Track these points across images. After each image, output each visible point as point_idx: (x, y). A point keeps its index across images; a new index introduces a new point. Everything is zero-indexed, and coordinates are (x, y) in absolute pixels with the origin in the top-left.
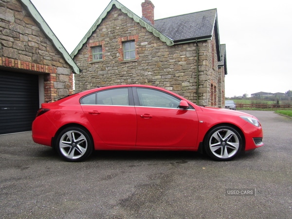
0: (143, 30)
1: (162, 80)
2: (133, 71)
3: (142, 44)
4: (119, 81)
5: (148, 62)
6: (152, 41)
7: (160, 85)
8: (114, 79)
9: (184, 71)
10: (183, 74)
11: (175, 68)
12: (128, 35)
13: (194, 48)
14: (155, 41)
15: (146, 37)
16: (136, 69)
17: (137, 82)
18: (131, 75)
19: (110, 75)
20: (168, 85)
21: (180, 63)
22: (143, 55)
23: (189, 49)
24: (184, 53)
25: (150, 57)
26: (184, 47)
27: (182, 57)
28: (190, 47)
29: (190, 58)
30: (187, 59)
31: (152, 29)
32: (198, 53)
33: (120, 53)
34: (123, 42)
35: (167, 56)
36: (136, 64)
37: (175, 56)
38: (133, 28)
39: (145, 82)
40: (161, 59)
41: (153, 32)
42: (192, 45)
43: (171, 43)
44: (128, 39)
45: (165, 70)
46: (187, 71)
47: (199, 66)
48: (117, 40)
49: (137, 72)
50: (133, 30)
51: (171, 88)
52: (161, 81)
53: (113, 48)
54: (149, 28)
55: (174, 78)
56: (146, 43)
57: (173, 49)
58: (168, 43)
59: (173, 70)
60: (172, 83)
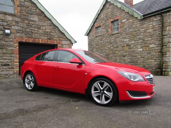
0: (123, 12)
1: (136, 44)
2: (118, 39)
3: (123, 21)
4: (110, 46)
5: (126, 32)
6: (129, 18)
7: (134, 47)
8: (107, 45)
9: (151, 36)
10: (150, 39)
11: (144, 35)
12: (115, 17)
13: (159, 18)
14: (131, 18)
15: (125, 16)
16: (119, 38)
17: (120, 46)
18: (116, 42)
19: (105, 43)
20: (140, 47)
21: (148, 31)
22: (123, 28)
23: (155, 19)
24: (151, 23)
25: (127, 29)
26: (152, 18)
27: (150, 26)
28: (156, 18)
29: (156, 26)
30: (153, 27)
31: (128, 10)
32: (163, 22)
33: (110, 29)
34: (112, 22)
35: (139, 27)
36: (119, 34)
37: (145, 26)
38: (118, 12)
39: (124, 46)
40: (135, 30)
41: (129, 12)
42: (157, 16)
43: (141, 17)
44: (115, 19)
45: (137, 37)
46: (154, 36)
47: (163, 32)
48: (108, 21)
49: (120, 40)
50: (117, 13)
51: (142, 49)
52: (134, 45)
53: (107, 26)
54: (126, 10)
55: (144, 42)
56: (125, 20)
57: (143, 22)
58: (139, 18)
59: (143, 36)
60: (142, 46)
